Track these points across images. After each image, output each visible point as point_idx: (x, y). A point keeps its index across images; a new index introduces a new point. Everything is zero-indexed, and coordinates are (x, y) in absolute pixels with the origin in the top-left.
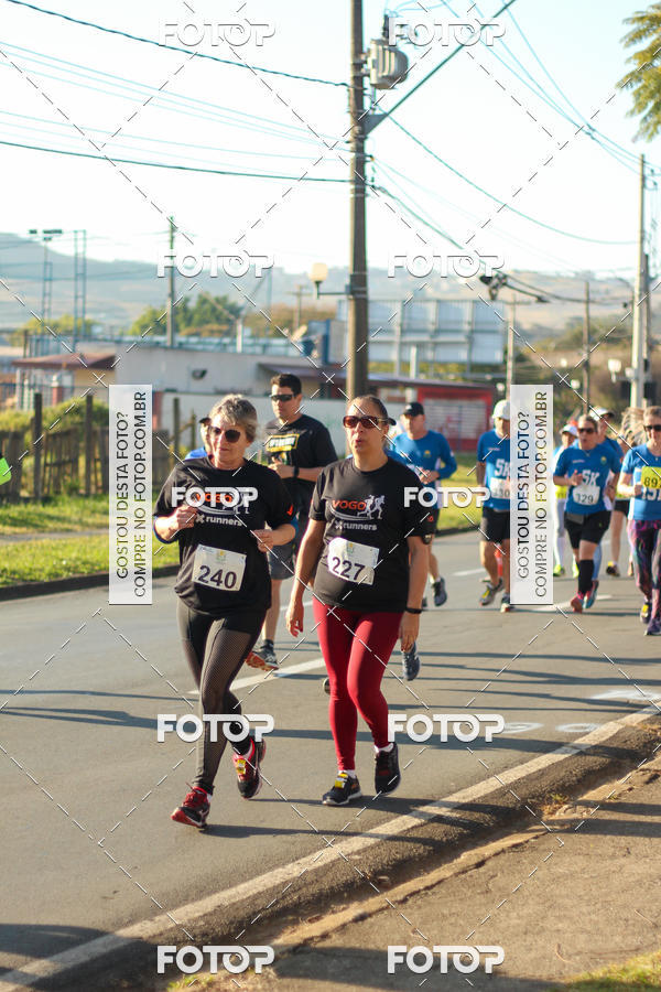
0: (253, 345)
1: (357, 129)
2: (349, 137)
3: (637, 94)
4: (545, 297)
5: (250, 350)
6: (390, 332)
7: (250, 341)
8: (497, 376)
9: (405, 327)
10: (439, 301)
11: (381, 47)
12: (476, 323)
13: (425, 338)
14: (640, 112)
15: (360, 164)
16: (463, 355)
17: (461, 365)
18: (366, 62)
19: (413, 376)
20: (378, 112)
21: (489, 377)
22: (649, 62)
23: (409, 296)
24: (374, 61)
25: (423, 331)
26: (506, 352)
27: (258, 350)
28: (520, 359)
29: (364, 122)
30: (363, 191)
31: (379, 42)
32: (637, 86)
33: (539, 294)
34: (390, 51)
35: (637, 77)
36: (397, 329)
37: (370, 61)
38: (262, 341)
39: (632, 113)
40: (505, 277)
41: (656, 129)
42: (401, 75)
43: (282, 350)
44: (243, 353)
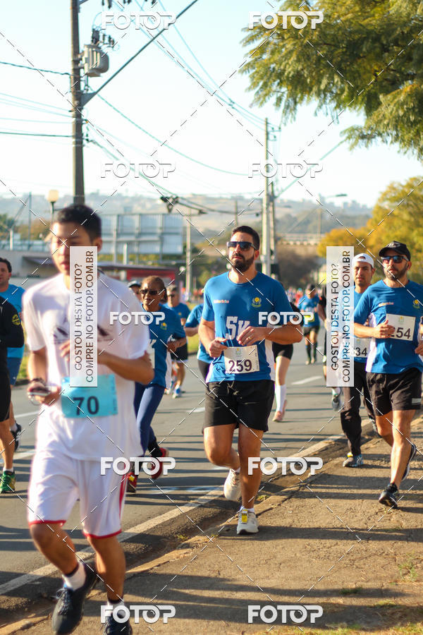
0: (21, 245)
1: (76, 102)
2: (71, 108)
3: (252, 77)
4: (204, 210)
5: (20, 248)
6: (110, 235)
7: (19, 243)
8: (180, 262)
9: (119, 231)
10: (141, 215)
11: (90, 50)
12: (165, 228)
13: (132, 238)
14: (254, 89)
15: (78, 126)
16: (157, 249)
17: (157, 255)
18: (81, 59)
19: (125, 263)
20: (90, 92)
21: (174, 263)
22: (259, 56)
23: (121, 211)
24: (86, 59)
25: (131, 234)
26: (185, 247)
27: (25, 248)
28: (195, 251)
29: (81, 98)
30: (82, 143)
31: (89, 46)
32: (252, 71)
33: (200, 208)
34: (97, 53)
35: (252, 66)
36: (114, 233)
37: (84, 58)
38: (27, 242)
39: (250, 89)
40: (177, 197)
41: (264, 98)
42: (104, 68)
43: (40, 248)
44: (14, 250)
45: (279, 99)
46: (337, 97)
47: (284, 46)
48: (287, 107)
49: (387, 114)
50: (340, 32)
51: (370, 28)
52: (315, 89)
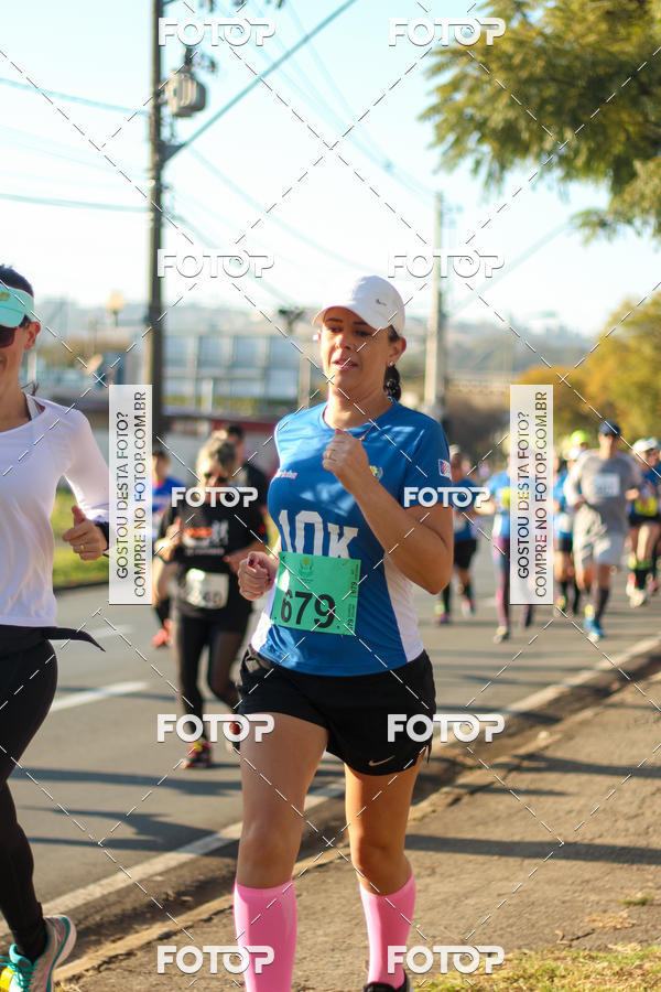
1: (155, 157)
3: (438, 127)
9: (202, 360)
10: (235, 337)
11: (182, 76)
12: (274, 356)
13: (220, 372)
14: (440, 145)
15: (158, 192)
16: (258, 390)
17: (257, 400)
18: (165, 90)
19: (207, 409)
20: (175, 142)
22: (449, 95)
23: (204, 330)
24: (175, 91)
25: (218, 365)
29: (163, 151)
30: (160, 221)
31: (179, 71)
32: (438, 119)
35: (438, 110)
36: (193, 362)
37: (168, 90)
39: (432, 145)
40: (302, 311)
41: (455, 162)
42: (199, 106)
45: (478, 163)
46: (566, 162)
47: (489, 82)
48: (490, 175)
49: (648, 191)
50: (578, 64)
51: (623, 58)
52: (535, 149)
